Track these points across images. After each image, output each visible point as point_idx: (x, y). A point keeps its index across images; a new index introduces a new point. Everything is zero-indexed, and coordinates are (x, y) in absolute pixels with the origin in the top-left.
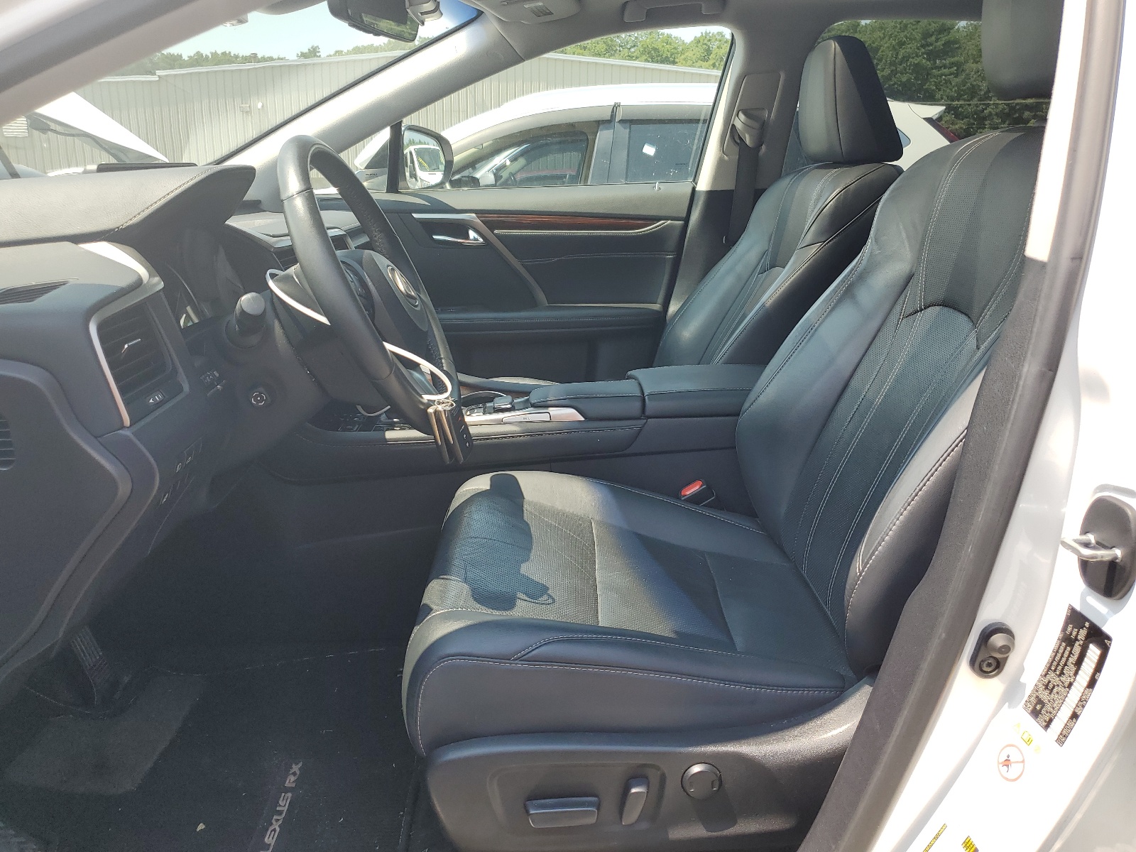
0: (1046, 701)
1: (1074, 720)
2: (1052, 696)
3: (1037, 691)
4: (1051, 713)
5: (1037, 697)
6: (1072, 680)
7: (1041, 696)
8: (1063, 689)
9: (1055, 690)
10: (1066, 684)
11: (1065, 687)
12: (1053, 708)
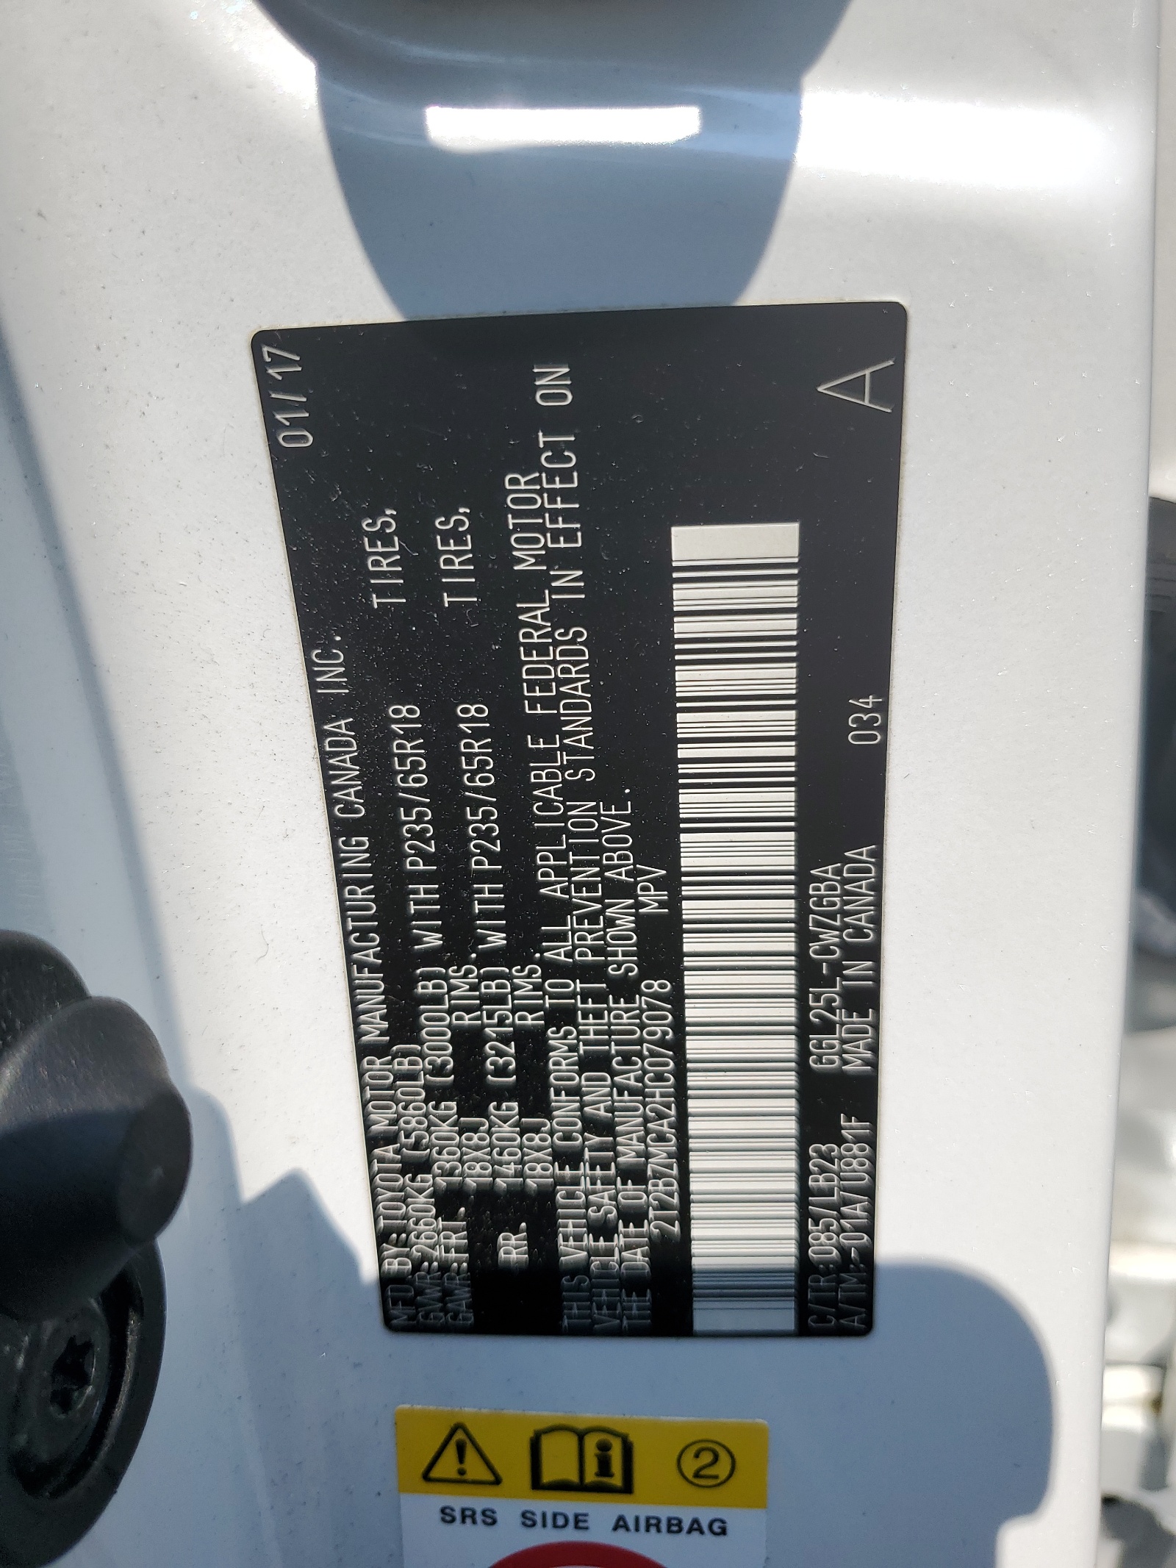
0: (540, 1173)
1: (851, 1127)
2: (565, 1108)
3: (417, 1167)
4: (634, 1216)
5: (447, 1202)
6: (652, 901)
7: (475, 1176)
8: (621, 1015)
9: (561, 1060)
10: (623, 962)
11: (625, 989)
12: (636, 1175)
